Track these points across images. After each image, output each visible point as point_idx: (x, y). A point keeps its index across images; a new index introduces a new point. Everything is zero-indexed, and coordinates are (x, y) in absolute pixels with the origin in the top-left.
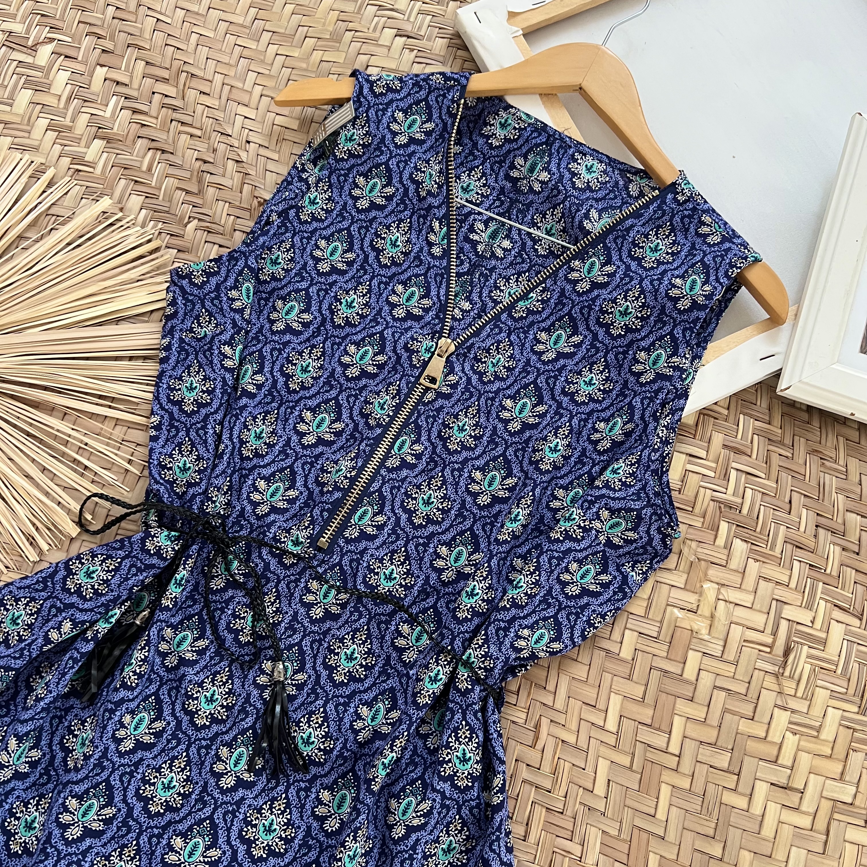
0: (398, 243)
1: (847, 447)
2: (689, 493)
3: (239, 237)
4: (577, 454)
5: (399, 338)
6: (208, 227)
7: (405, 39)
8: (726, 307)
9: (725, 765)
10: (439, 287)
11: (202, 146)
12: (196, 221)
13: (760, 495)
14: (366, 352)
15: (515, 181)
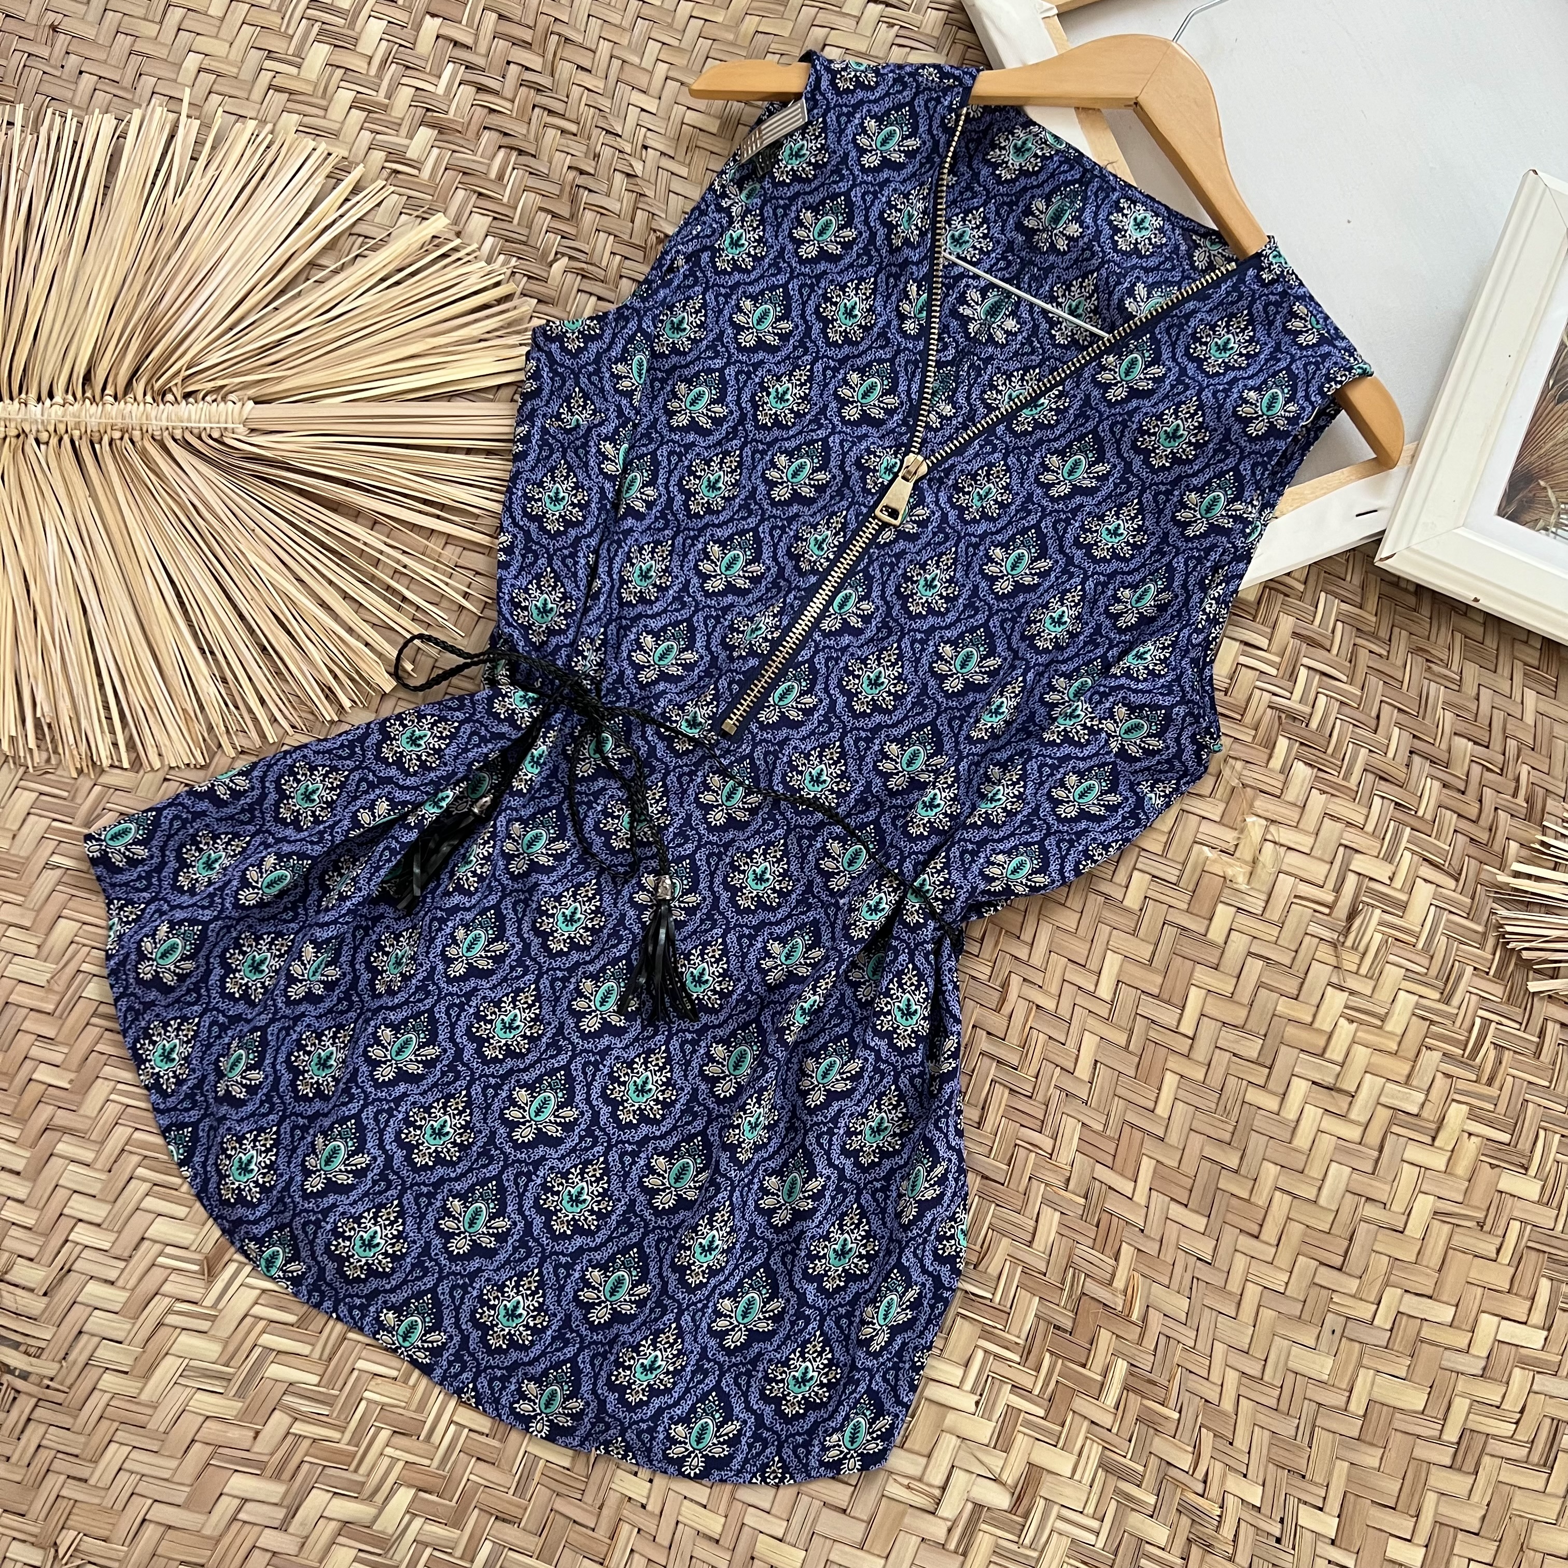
0: (856, 312)
1: (1465, 647)
2: (1239, 695)
3: (627, 287)
4: (1088, 631)
5: (850, 449)
6: (582, 270)
8: (1316, 438)
9: (1254, 1055)
10: (910, 381)
11: (578, 149)
12: (566, 259)
13: (1337, 704)
14: (802, 466)
15: (1030, 233)
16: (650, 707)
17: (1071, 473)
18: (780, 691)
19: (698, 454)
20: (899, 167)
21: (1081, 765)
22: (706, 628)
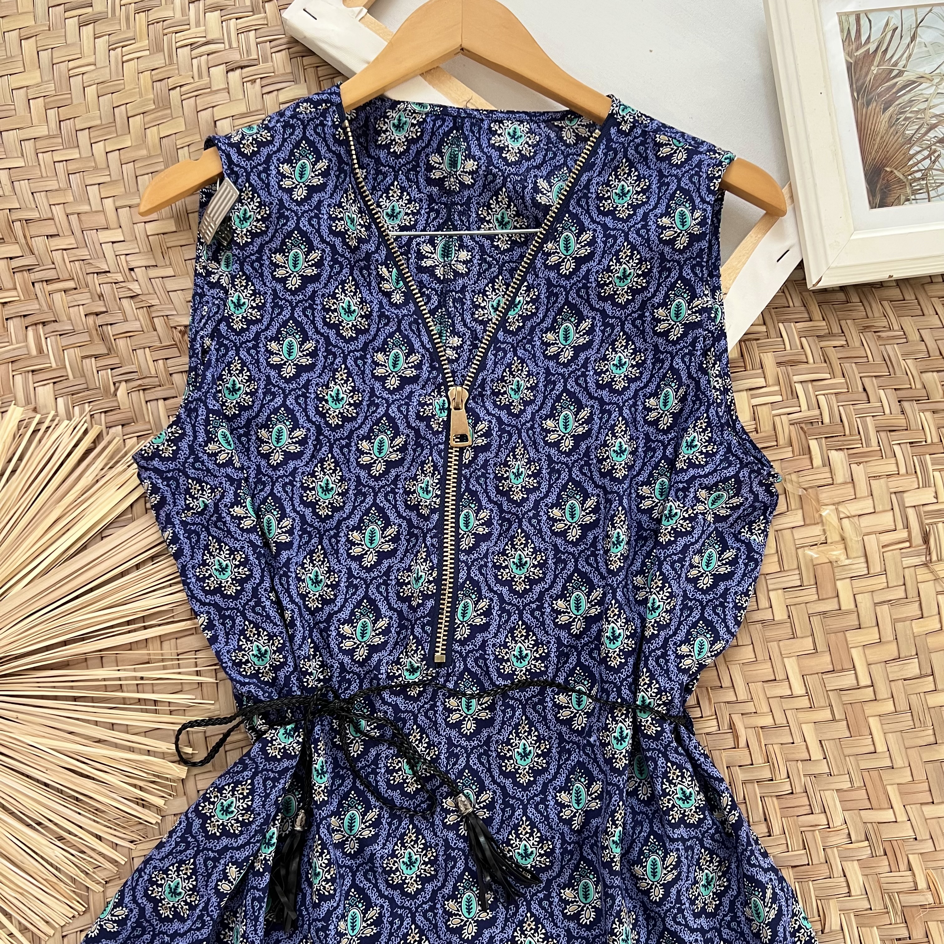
0: (353, 308)
1: (895, 309)
2: (766, 427)
3: (180, 380)
4: (642, 443)
5: (408, 411)
6: (140, 385)
7: (239, 71)
8: (719, 221)
9: (917, 672)
10: (419, 336)
11: (84, 297)
12: (124, 383)
13: (833, 397)
14: (381, 442)
15: (440, 182)
16: (376, 677)
17: (566, 339)
18: (460, 611)
19: (303, 473)
20: (322, 188)
21: (697, 546)
22: (382, 595)
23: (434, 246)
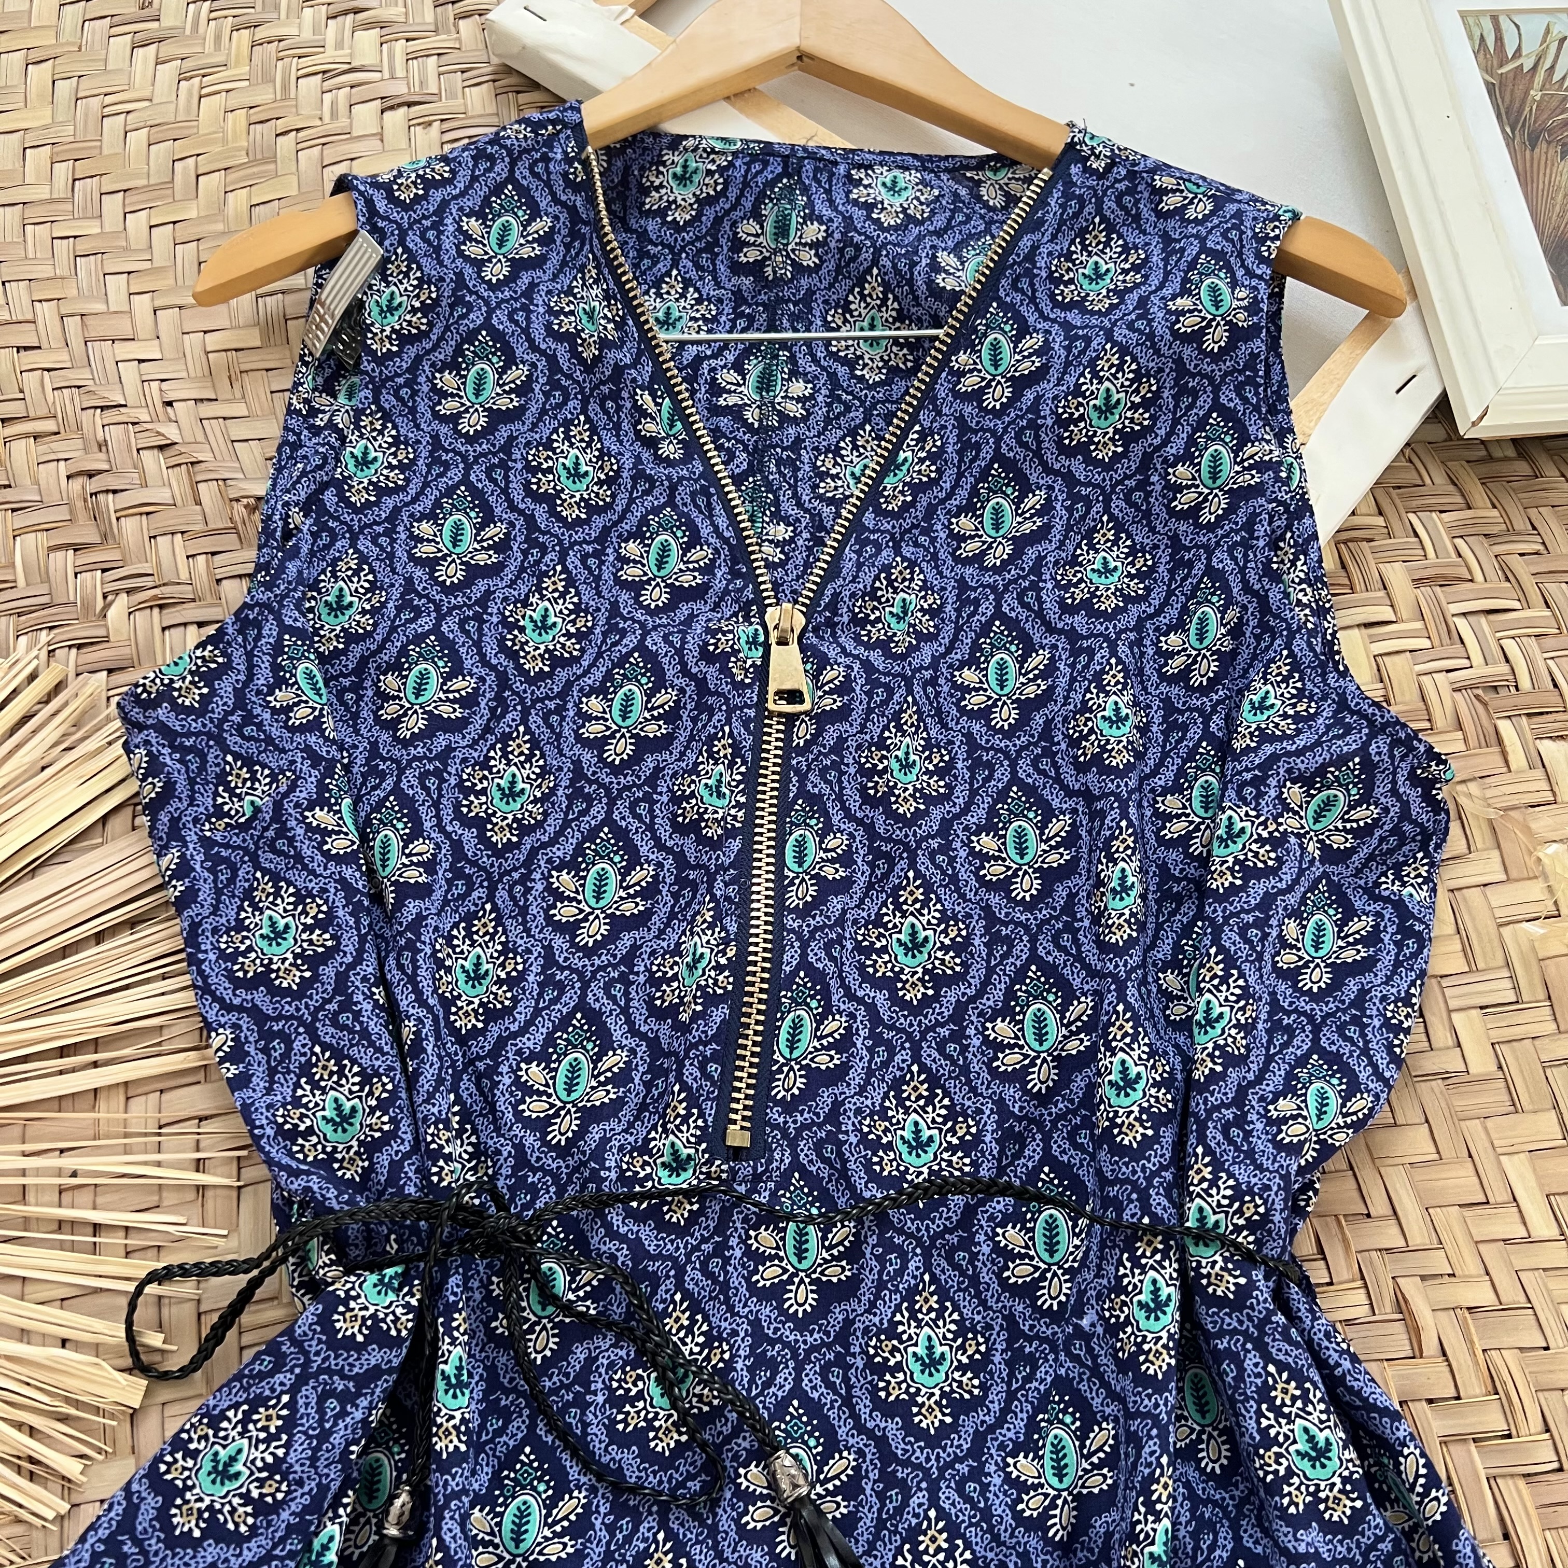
0: (583, 468)
2: (1405, 694)
3: (235, 590)
5: (684, 641)
6: (155, 598)
7: (404, 109)
10: (711, 516)
11: (68, 447)
12: (123, 596)
13: (1533, 642)
14: (628, 698)
15: (756, 268)
16: (595, 1177)
17: (997, 526)
18: (783, 1036)
19: (464, 760)
20: (537, 262)
21: (1292, 899)
22: (615, 1003)
23: (743, 373)
